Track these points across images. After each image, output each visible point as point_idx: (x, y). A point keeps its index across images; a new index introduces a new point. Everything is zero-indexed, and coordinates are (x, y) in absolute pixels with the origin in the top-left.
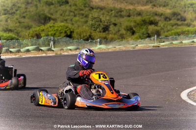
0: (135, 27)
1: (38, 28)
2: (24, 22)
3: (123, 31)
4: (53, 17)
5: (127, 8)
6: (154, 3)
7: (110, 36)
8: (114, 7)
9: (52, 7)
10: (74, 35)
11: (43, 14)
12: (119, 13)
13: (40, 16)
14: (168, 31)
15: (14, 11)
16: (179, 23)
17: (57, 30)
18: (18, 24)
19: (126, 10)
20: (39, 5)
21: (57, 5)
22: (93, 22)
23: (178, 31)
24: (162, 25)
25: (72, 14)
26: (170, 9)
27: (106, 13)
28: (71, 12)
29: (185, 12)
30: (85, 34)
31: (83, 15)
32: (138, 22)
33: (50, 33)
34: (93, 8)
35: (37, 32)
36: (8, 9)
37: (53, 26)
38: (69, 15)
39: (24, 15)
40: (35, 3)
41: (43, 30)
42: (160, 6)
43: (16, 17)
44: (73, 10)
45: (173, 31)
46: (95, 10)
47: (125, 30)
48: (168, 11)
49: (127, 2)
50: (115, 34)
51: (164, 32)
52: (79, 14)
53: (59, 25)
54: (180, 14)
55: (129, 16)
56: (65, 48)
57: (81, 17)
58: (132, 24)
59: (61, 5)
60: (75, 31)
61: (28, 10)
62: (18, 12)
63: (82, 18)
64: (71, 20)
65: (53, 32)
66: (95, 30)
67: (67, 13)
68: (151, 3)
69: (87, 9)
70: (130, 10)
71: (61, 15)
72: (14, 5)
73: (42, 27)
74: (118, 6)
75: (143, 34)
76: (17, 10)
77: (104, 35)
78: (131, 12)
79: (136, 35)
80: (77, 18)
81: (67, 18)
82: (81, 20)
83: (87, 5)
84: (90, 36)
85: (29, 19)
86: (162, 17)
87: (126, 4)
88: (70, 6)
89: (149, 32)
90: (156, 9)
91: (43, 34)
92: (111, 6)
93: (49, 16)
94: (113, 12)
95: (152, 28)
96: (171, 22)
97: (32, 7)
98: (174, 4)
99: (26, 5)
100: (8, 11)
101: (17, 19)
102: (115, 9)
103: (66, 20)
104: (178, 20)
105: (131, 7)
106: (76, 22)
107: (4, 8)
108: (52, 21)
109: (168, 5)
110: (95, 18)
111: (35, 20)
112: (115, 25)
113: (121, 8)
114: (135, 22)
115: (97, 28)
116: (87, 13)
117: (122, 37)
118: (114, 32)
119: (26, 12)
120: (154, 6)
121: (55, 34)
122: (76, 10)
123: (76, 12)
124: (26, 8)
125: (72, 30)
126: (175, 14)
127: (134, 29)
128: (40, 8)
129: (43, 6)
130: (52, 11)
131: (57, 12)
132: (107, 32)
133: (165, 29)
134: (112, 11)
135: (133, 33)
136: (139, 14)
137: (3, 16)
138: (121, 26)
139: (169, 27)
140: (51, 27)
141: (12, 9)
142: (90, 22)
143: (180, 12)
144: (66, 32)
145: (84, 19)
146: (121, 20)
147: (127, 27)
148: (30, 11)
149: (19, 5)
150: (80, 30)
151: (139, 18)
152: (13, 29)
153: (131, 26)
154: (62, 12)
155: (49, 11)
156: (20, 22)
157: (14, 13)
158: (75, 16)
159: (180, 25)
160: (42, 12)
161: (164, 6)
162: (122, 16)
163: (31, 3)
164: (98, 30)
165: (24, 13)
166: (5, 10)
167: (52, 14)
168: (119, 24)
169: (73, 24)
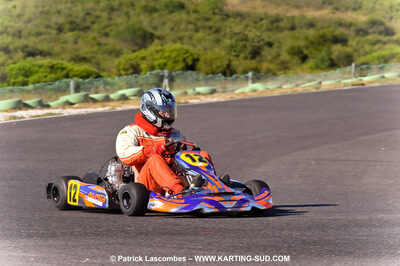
0: (307, 47)
1: (134, 55)
2: (106, 44)
3: (285, 56)
4: (157, 33)
5: (289, 15)
6: (336, 5)
7: (265, 66)
8: (266, 14)
9: (155, 15)
10: (201, 65)
11: (140, 29)
12: (276, 24)
13: (134, 33)
14: (366, 54)
15: (88, 24)
16: (384, 38)
17: (169, 57)
18: (96, 48)
19: (288, 18)
20: (132, 13)
21: (164, 13)
22: (233, 42)
23: (384, 53)
24: (354, 44)
25: (191, 27)
26: (364, 15)
27: (252, 24)
28: (189, 23)
29: (391, 18)
30: (219, 64)
31: (211, 28)
32: (311, 38)
33: (156, 63)
34: (228, 16)
35: (134, 62)
36: (78, 21)
37: (162, 50)
38: (186, 30)
39: (107, 30)
40: (125, 9)
41: (144, 58)
42: (347, 9)
43: (91, 35)
44: (194, 21)
45: (375, 54)
46: (232, 19)
47: (289, 53)
48: (361, 18)
49: (287, 4)
50: (271, 62)
51: (359, 56)
52: (204, 27)
53: (172, 47)
54: (382, 23)
55: (293, 28)
56: (190, 91)
57: (208, 32)
58: (302, 43)
59: (171, 12)
60: (202, 59)
61: (113, 22)
62: (96, 26)
63: (209, 35)
64: (191, 38)
65: (161, 61)
66: (237, 56)
67: (183, 26)
68: (330, 4)
69: (218, 17)
70: (294, 17)
71: (172, 29)
72: (88, 14)
73: (142, 53)
74: (273, 11)
75: (323, 60)
76: (93, 23)
77: (253, 63)
78: (296, 21)
79: (310, 63)
80: (200, 35)
81: (182, 34)
82: (208, 37)
83: (217, 11)
84: (228, 66)
85: (115, 37)
86: (352, 28)
87: (286, 7)
88: (188, 12)
89: (334, 57)
90: (339, 15)
91: (144, 65)
92: (261, 11)
93: (151, 31)
94: (264, 22)
95: (337, 49)
96: (369, 37)
97: (119, 16)
98: (372, 5)
99: (109, 14)
100: (78, 25)
101: (94, 39)
102: (267, 16)
103: (181, 39)
104: (380, 33)
105: (296, 13)
106: (200, 41)
107: (70, 19)
108: (156, 41)
109: (360, 8)
110: (236, 34)
111: (125, 40)
112: (270, 45)
113: (278, 15)
114: (306, 38)
115: (240, 52)
116: (218, 25)
117: (285, 67)
118: (269, 58)
119: (110, 25)
120: (337, 9)
121: (165, 65)
122: (198, 20)
123: (199, 24)
124: (110, 19)
125: (196, 56)
126: (373, 23)
127: (306, 52)
128: (134, 19)
129: (139, 14)
130: (155, 23)
131: (164, 24)
132: (258, 59)
133: (361, 51)
134: (262, 20)
135: (304, 59)
136: (311, 25)
137: (70, 34)
138: (280, 47)
139: (368, 48)
140: (157, 52)
141: (84, 20)
142: (227, 42)
143: (383, 20)
144: (184, 60)
145: (214, 37)
146: (280, 35)
147: (292, 48)
148: (116, 24)
149: (97, 13)
150: (210, 55)
151: (312, 33)
152: (88, 56)
153: (299, 48)
154: (173, 25)
155: (151, 22)
156: (99, 44)
157: (88, 28)
158: (197, 31)
159: (385, 43)
160: (138, 26)
161: (355, 10)
162: (279, 29)
163: (118, 10)
164: (242, 55)
165: (106, 27)
166: (71, 23)
167: (155, 28)
168: (276, 44)
169: (194, 46)
